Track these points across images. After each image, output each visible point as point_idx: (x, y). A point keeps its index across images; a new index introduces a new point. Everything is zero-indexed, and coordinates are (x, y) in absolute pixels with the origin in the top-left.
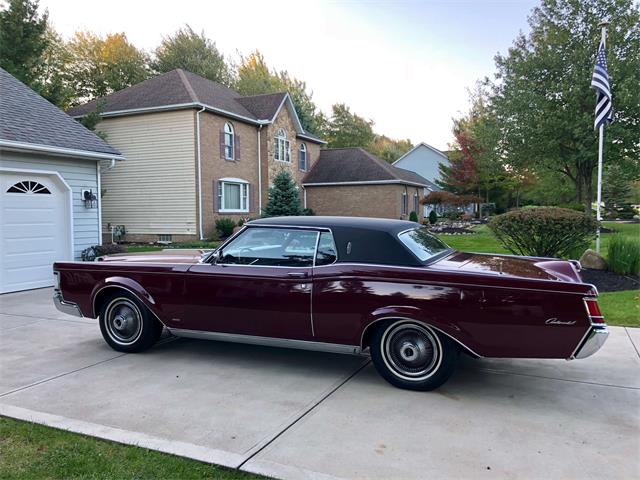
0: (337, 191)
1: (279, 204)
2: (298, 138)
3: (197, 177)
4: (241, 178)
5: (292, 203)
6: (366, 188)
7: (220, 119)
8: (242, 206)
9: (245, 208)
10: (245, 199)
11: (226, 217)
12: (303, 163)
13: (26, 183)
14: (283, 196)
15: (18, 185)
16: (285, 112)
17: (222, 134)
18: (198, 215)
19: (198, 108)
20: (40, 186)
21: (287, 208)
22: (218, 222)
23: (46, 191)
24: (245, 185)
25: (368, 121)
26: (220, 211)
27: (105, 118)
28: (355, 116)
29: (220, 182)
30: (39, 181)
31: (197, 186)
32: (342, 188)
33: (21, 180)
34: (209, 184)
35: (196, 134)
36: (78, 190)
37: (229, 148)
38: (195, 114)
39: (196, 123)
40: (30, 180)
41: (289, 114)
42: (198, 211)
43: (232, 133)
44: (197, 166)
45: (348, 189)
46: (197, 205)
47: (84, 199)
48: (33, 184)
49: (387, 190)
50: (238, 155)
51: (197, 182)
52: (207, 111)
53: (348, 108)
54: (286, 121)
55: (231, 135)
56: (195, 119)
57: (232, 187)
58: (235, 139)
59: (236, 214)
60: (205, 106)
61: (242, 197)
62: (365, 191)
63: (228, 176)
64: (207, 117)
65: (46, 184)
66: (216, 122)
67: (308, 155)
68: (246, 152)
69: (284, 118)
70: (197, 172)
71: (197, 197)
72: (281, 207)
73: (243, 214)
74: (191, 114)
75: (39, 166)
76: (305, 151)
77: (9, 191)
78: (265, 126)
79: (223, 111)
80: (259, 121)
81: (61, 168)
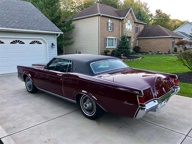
0: (148, 40)
1: (121, 45)
2: (135, 22)
3: (99, 37)
4: (114, 37)
5: (126, 45)
6: (158, 39)
7: (107, 18)
8: (114, 46)
9: (115, 46)
10: (115, 43)
11: (108, 49)
12: (137, 31)
13: (35, 41)
14: (123, 43)
15: (32, 42)
16: (130, 14)
17: (108, 23)
18: (99, 49)
19: (99, 15)
20: (39, 42)
21: (124, 46)
22: (105, 51)
23: (41, 43)
24: (115, 39)
25: (168, 15)
26: (106, 47)
27: (75, 20)
28: (164, 13)
29: (107, 38)
30: (38, 40)
31: (99, 40)
32: (150, 39)
33: (33, 40)
34: (103, 39)
35: (99, 24)
36: (49, 43)
37: (111, 27)
38: (99, 17)
39: (99, 20)
40: (36, 40)
41: (132, 15)
42: (99, 47)
43: (111, 22)
44: (99, 33)
45: (152, 39)
46: (99, 45)
47: (51, 45)
48: (37, 41)
49: (166, 40)
50: (113, 29)
51: (99, 39)
52: (102, 16)
53: (161, 11)
54: (131, 17)
55: (111, 23)
56: (99, 19)
57: (111, 40)
58: (112, 24)
59: (112, 48)
60: (102, 14)
61: (114, 43)
62: (158, 40)
63: (109, 36)
64: (103, 18)
65: (41, 41)
66: (105, 19)
67: (139, 28)
68: (116, 28)
69: (130, 16)
70: (99, 35)
71: (99, 43)
72: (122, 46)
73: (114, 48)
74: (97, 17)
75: (38, 36)
76: (138, 27)
77: (30, 43)
78: (123, 19)
79: (108, 16)
80: (121, 18)
81: (44, 37)
